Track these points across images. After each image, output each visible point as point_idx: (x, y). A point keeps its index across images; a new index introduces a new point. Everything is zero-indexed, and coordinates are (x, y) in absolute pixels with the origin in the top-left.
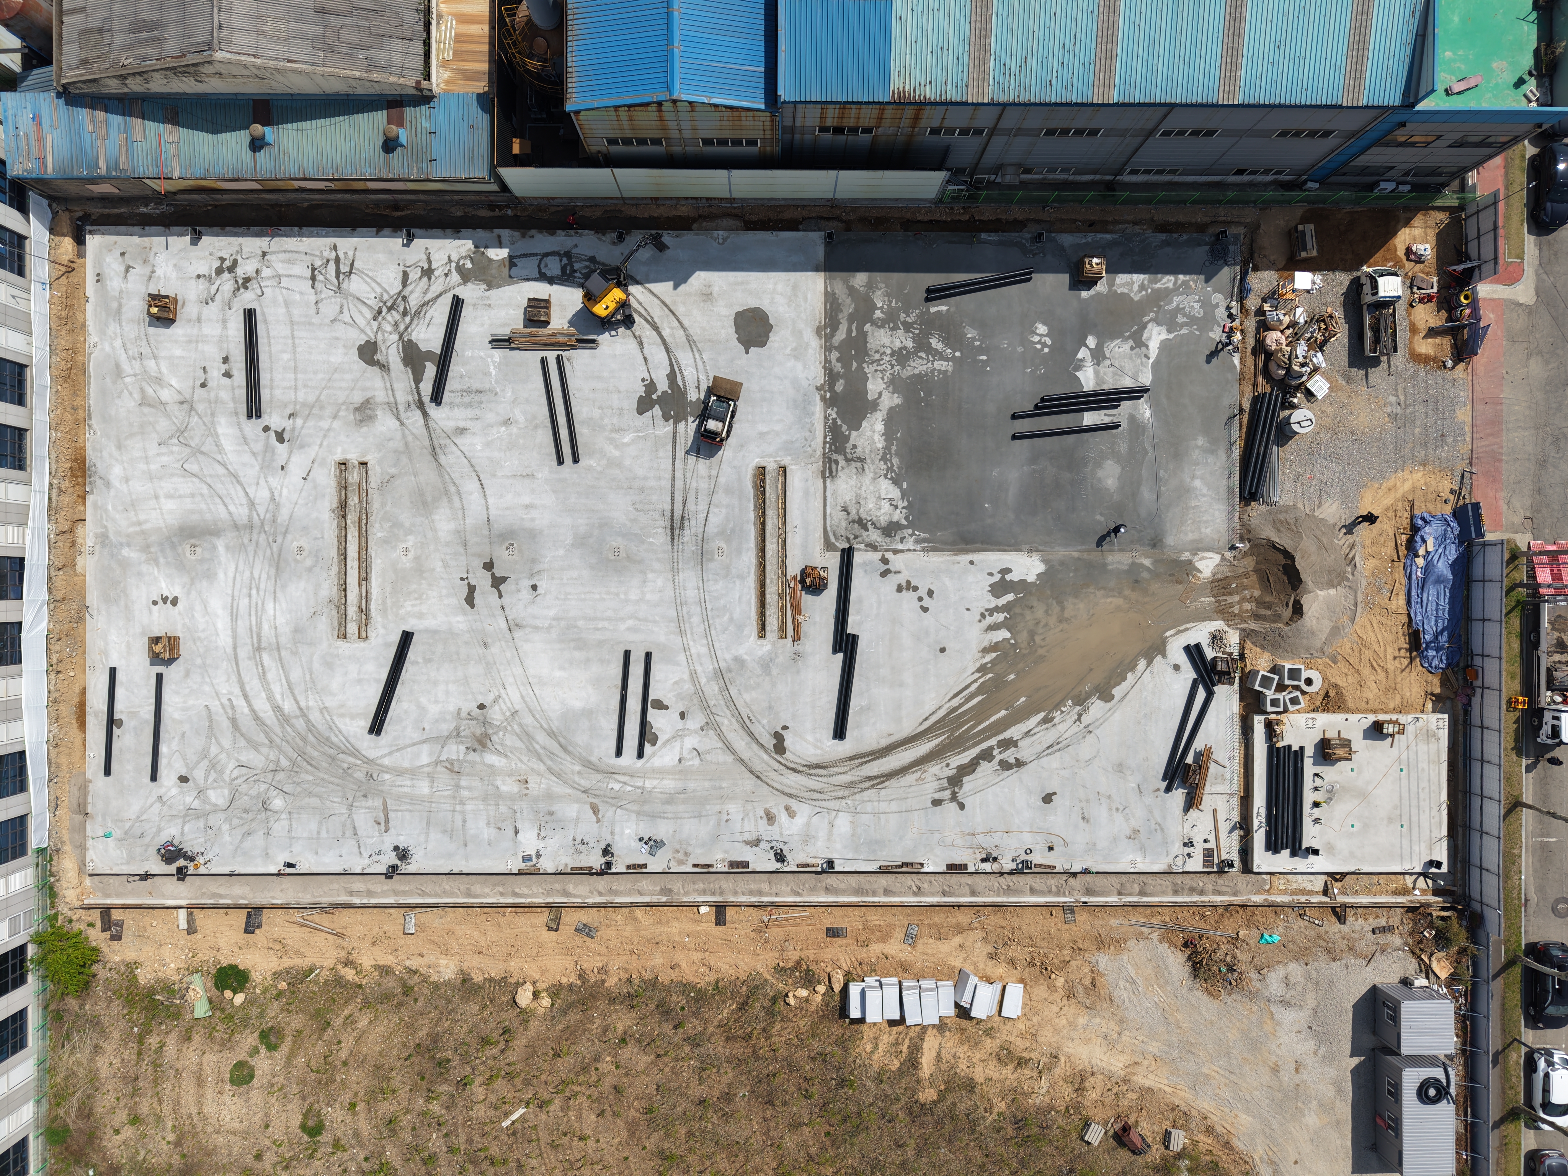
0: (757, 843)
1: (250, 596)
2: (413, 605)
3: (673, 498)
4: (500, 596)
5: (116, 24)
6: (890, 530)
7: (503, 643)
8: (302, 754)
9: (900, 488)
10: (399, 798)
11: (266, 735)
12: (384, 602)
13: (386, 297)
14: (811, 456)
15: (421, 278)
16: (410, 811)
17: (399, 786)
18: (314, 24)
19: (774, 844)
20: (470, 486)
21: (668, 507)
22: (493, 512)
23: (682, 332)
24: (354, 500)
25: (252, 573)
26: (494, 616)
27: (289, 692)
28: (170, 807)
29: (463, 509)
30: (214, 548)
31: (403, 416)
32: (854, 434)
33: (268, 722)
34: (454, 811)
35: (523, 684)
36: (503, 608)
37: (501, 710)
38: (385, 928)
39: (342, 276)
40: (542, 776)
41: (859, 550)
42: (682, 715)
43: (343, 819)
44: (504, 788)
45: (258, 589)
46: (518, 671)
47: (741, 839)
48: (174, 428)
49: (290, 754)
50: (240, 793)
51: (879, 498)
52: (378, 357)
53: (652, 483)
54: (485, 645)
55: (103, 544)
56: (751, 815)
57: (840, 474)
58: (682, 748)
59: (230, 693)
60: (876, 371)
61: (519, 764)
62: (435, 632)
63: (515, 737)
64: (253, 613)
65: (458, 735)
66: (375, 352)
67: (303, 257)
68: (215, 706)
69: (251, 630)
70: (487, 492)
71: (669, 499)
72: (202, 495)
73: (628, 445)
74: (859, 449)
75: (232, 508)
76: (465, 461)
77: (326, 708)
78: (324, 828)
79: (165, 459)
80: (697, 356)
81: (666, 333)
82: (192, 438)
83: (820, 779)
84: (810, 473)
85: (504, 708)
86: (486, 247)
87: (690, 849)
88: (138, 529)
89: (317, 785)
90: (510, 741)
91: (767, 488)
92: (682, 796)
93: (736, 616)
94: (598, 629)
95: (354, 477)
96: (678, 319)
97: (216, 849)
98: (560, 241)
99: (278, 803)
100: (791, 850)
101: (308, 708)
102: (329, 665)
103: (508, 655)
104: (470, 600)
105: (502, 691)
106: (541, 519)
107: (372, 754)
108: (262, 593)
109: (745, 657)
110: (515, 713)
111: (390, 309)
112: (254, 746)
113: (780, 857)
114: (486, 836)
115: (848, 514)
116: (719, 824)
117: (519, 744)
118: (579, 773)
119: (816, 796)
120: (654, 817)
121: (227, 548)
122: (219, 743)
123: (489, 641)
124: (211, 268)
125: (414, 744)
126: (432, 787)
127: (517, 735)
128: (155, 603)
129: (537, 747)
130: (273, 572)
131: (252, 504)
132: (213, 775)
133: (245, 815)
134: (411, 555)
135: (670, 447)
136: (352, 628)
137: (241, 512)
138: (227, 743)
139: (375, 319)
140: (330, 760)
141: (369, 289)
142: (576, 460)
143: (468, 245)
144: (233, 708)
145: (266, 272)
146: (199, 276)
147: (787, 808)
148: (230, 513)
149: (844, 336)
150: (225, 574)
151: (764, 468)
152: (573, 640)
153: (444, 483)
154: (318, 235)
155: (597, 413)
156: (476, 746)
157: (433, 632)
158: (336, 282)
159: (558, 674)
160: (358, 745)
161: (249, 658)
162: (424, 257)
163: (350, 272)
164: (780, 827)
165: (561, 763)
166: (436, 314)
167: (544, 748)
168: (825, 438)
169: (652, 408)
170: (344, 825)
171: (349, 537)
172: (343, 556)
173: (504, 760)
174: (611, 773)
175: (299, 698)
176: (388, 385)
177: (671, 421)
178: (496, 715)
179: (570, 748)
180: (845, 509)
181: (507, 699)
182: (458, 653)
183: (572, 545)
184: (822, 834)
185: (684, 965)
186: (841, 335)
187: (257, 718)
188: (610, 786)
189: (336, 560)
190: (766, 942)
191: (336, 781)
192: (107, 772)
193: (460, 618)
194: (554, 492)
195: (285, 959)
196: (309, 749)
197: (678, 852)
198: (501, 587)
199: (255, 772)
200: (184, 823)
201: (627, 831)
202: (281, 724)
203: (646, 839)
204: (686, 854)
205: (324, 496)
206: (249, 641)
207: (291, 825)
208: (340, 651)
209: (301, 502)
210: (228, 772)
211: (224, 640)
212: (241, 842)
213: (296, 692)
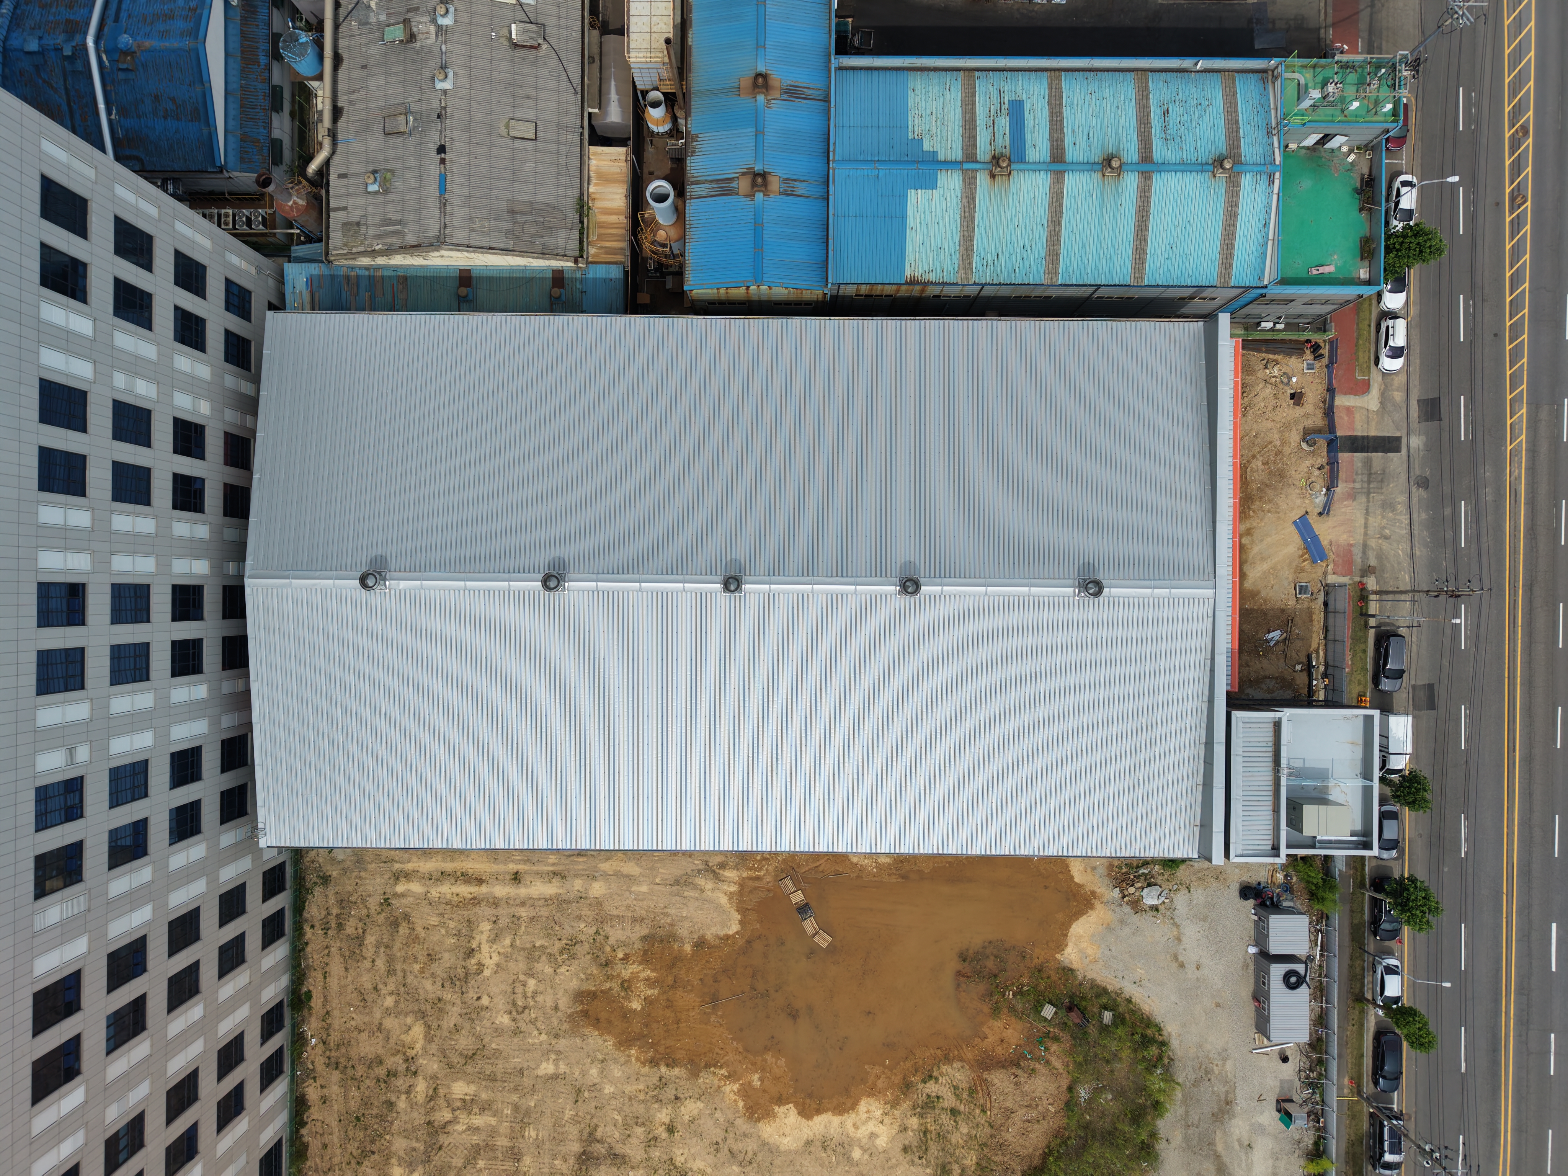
5: (370, 221)
18: (507, 221)
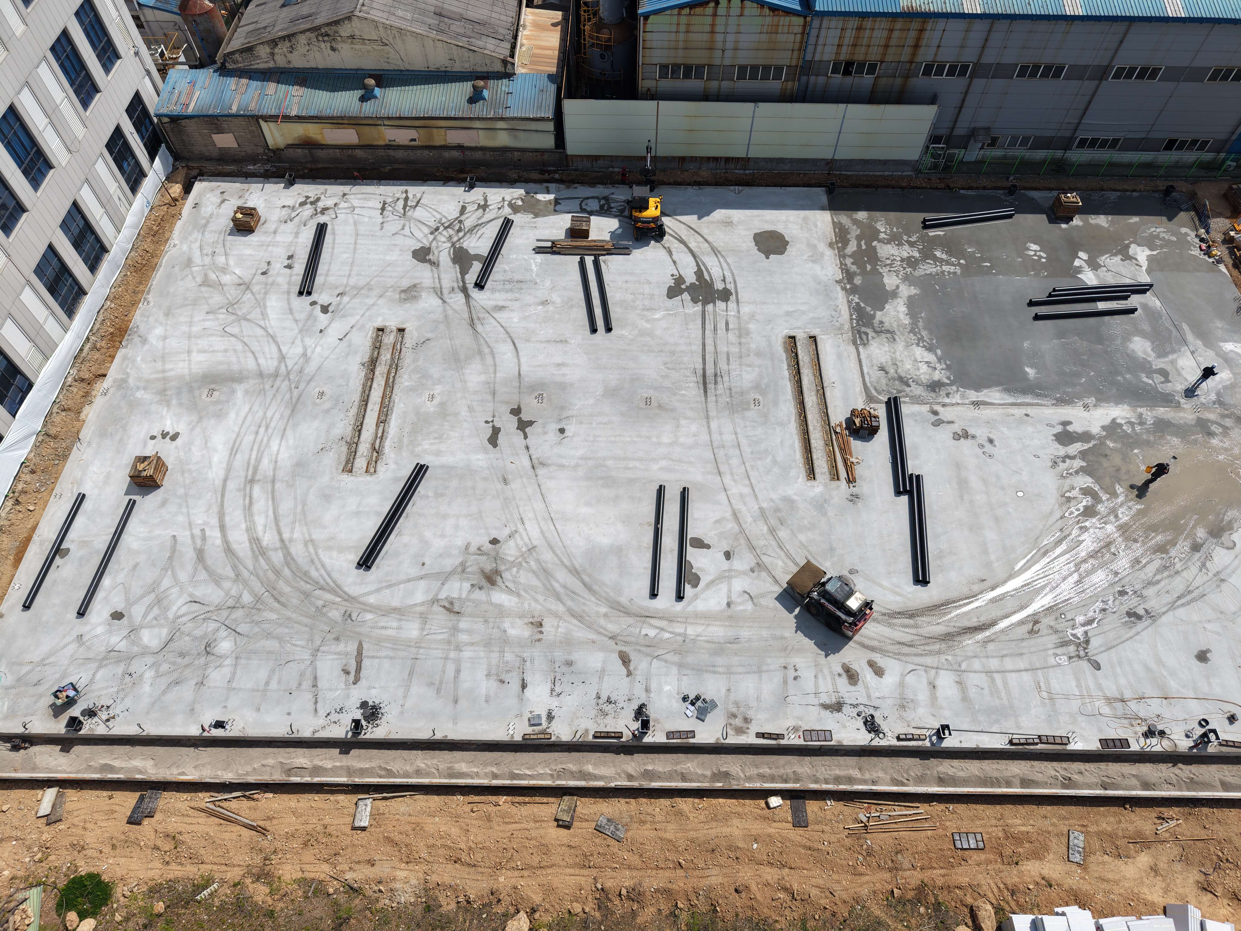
0: (837, 707)
1: (257, 433)
2: (431, 444)
3: (704, 359)
4: (526, 437)
6: (934, 386)
7: (525, 480)
8: (271, 589)
9: (936, 355)
10: (379, 642)
11: (234, 568)
12: (401, 441)
13: (444, 220)
14: (840, 329)
15: (477, 210)
16: (391, 658)
17: (383, 628)
19: (861, 708)
20: (505, 350)
21: (699, 366)
22: (524, 369)
23: (707, 245)
24: (386, 356)
25: (265, 413)
26: (517, 455)
27: (273, 524)
28: (89, 648)
29: (495, 365)
30: (233, 392)
31: (446, 296)
32: (879, 314)
33: (241, 554)
34: (446, 658)
35: (544, 519)
36: (527, 448)
37: (517, 545)
38: (327, 820)
39: (408, 208)
40: (561, 618)
41: (905, 402)
42: (728, 555)
43: (303, 667)
44: (513, 632)
45: (267, 427)
46: (539, 506)
47: (816, 702)
48: (226, 301)
49: (256, 589)
50: (182, 633)
51: (915, 360)
52: (430, 257)
53: (683, 348)
54: (505, 481)
55: (119, 387)
56: (826, 671)
57: (871, 342)
58: (730, 591)
59: (206, 523)
60: (890, 271)
61: (533, 604)
62: (452, 468)
63: (530, 574)
64: (256, 448)
65: (463, 571)
66: (428, 254)
67: (378, 197)
68: (184, 536)
69: (248, 464)
70: (520, 353)
71: (701, 360)
72: (235, 351)
73: (659, 320)
74: (887, 324)
75: (262, 361)
76: (502, 329)
77: (312, 541)
78: (276, 678)
79: (208, 324)
80: (722, 260)
81: (692, 245)
82: (240, 309)
83: (907, 630)
84: (841, 340)
85: (521, 543)
86: (536, 193)
87: (751, 714)
88: (160, 375)
89: (281, 625)
90: (525, 577)
91: (799, 352)
92: (735, 646)
93: (779, 459)
94: (628, 469)
95: (389, 339)
96: (703, 237)
97: (128, 703)
98: (600, 190)
99: (225, 646)
100: (885, 718)
101: (291, 540)
102: (326, 498)
103: (530, 491)
104: (493, 440)
105: (520, 526)
106: (572, 375)
107: (354, 591)
108: (270, 431)
109: (795, 497)
110: (532, 549)
111: (446, 228)
112: (216, 579)
113: (871, 726)
114: (483, 691)
115: (887, 373)
116: (785, 682)
117: (535, 582)
118: (606, 615)
119: (906, 650)
120: (699, 670)
121: (247, 392)
122: (174, 575)
123: (510, 477)
124: (296, 202)
125: (409, 580)
126: (423, 629)
127: (534, 572)
128: (153, 438)
129: (556, 585)
130: (288, 412)
131: (282, 358)
132: (156, 611)
133: (179, 660)
134: (436, 401)
135: (699, 321)
136: (360, 463)
137: (269, 363)
138: (183, 576)
139: (432, 233)
140: (303, 597)
141: (429, 215)
142: (609, 329)
143: (522, 192)
144: (204, 538)
145: (343, 205)
146: (284, 207)
147: (872, 664)
148: (258, 365)
149: (855, 249)
150: (237, 414)
151: (793, 338)
152: (601, 478)
153: (479, 345)
154: (393, 185)
155: (629, 297)
156: (484, 583)
157: (449, 469)
158: (402, 211)
159: (584, 510)
160: (341, 580)
161: (239, 490)
162: (482, 198)
163: (416, 206)
164: (867, 688)
165: (584, 604)
166: (487, 232)
167: (565, 587)
168: (851, 315)
169: (681, 294)
170: (302, 674)
171: (375, 385)
172: (365, 401)
173: (515, 599)
174: (646, 616)
175: (283, 530)
176: (436, 276)
177: (700, 303)
178: (509, 550)
179: (596, 587)
180: (882, 369)
181: (524, 534)
182: (474, 488)
183: (603, 396)
184: (923, 695)
185: (754, 887)
186: (852, 247)
187: (229, 550)
188: (644, 632)
189: (356, 403)
190: (869, 854)
191: (305, 620)
192: (27, 607)
193: (481, 456)
194: (586, 354)
195: (173, 866)
196: (282, 585)
197: (734, 716)
198: (527, 430)
199: (208, 609)
200: (100, 667)
201: (667, 688)
202: (255, 558)
203: (692, 697)
204: (747, 720)
205: (356, 352)
206: (243, 474)
207: (234, 673)
208: (342, 484)
209: (332, 356)
210: (174, 608)
211: (216, 473)
212: (164, 693)
213: (282, 524)
